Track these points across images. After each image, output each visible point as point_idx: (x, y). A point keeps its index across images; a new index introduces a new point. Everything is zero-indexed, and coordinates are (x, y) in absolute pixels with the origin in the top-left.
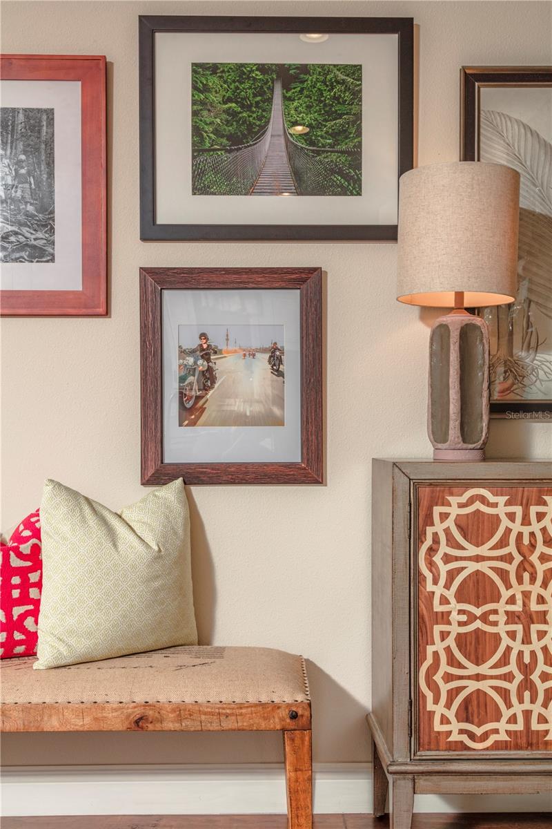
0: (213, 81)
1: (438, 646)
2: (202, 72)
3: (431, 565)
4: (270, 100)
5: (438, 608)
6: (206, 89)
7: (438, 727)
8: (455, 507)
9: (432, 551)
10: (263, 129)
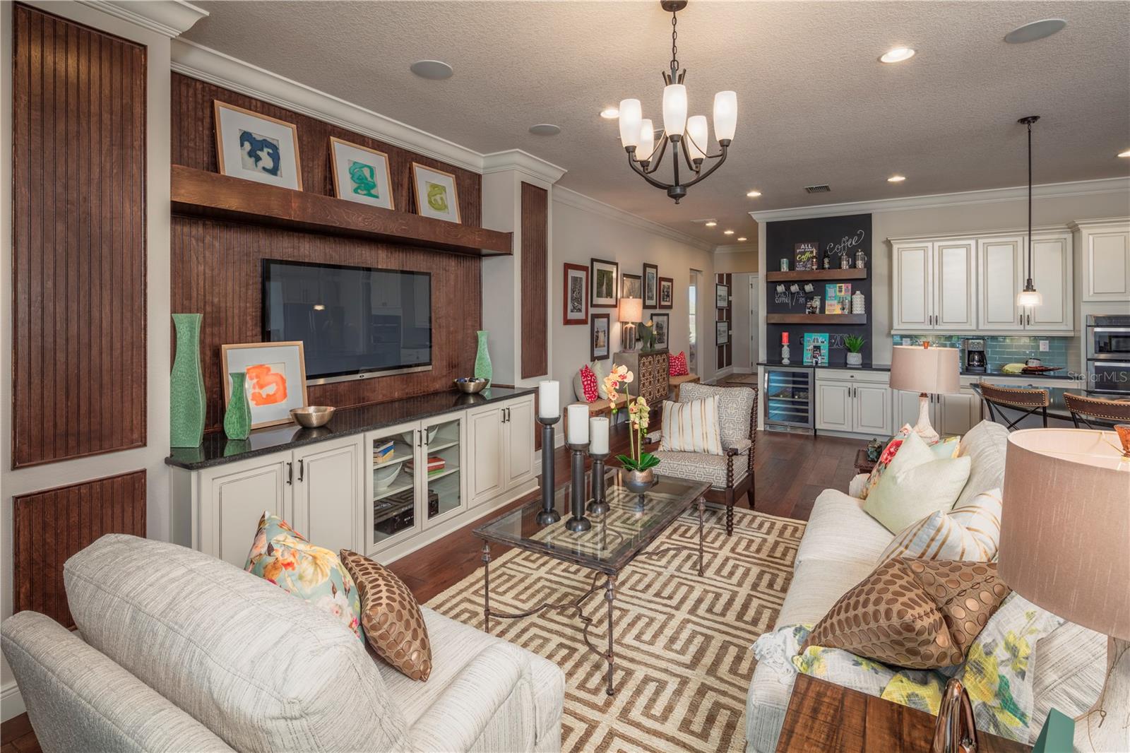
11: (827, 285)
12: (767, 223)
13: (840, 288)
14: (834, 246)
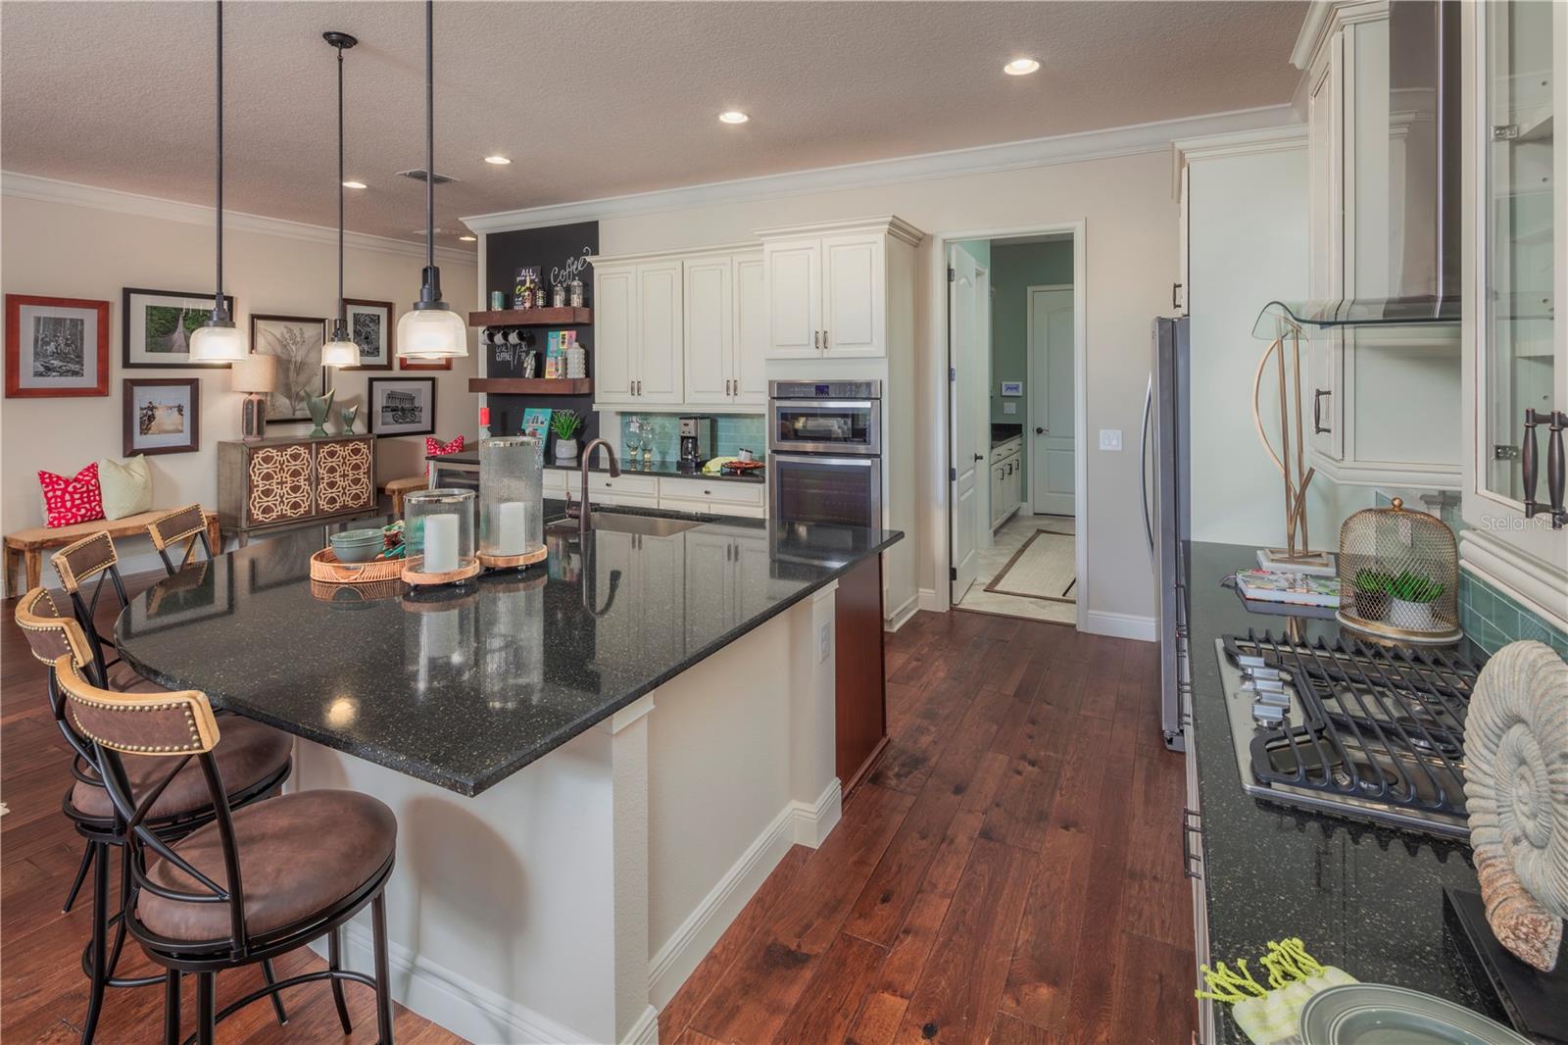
0: (154, 312)
1: (256, 494)
2: (151, 310)
3: (254, 472)
4: (178, 320)
5: (255, 483)
6: (151, 315)
7: (255, 517)
8: (261, 454)
9: (254, 468)
10: (175, 331)
11: (550, 333)
12: (488, 235)
13: (564, 337)
14: (559, 272)
